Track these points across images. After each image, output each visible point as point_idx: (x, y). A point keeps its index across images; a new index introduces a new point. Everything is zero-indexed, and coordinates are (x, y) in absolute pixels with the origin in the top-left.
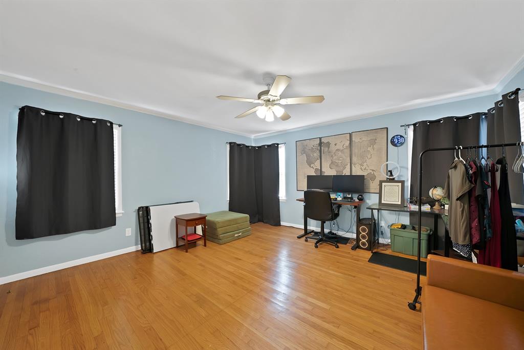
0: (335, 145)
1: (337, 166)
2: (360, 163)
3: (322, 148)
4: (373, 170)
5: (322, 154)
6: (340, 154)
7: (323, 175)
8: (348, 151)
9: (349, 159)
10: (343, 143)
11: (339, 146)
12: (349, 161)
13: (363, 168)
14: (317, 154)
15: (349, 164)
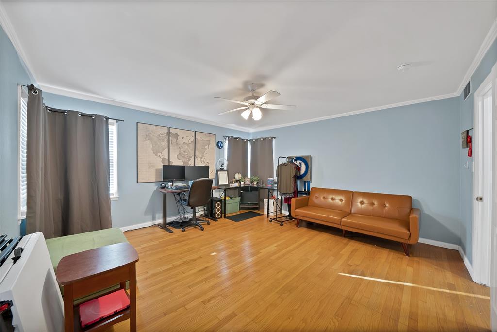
0: (183, 138)
1: (184, 157)
2: (201, 156)
3: (171, 138)
4: (208, 163)
5: (171, 145)
6: (187, 147)
7: (170, 165)
8: (192, 146)
9: (193, 152)
10: (189, 138)
11: (186, 140)
12: (193, 154)
13: (203, 160)
14: (165, 143)
15: (193, 157)
